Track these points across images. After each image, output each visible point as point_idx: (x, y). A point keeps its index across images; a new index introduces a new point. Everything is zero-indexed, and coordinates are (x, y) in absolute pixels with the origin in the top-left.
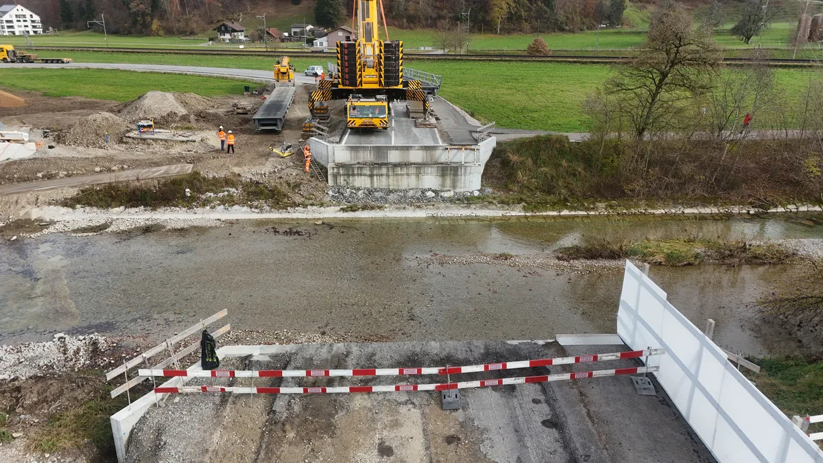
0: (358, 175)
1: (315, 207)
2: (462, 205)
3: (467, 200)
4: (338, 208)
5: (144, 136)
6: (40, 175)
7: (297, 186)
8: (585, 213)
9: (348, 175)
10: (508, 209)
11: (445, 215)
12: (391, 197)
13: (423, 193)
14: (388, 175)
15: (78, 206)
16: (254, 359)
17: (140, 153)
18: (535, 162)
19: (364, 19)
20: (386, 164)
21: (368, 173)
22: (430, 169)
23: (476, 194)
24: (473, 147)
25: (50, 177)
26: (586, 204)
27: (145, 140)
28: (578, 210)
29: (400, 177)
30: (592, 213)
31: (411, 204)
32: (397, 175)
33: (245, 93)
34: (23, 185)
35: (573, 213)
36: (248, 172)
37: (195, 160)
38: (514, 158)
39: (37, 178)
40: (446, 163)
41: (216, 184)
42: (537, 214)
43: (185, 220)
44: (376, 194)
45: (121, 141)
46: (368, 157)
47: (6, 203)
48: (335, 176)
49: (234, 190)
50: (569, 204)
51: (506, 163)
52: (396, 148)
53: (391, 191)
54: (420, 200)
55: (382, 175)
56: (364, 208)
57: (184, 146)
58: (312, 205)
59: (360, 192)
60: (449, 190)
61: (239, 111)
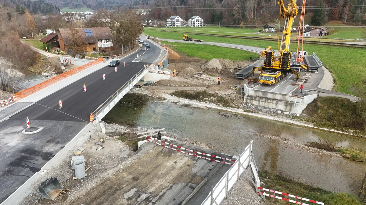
0: (254, 100)
1: (236, 108)
2: (289, 118)
3: (293, 117)
4: (243, 110)
5: (198, 77)
6: (168, 85)
7: (234, 100)
8: (341, 132)
9: (251, 100)
10: (307, 124)
11: (280, 121)
12: (265, 110)
13: (277, 111)
14: (265, 102)
15: (173, 95)
16: (168, 140)
17: (195, 82)
18: (328, 107)
19: (283, 41)
20: (266, 98)
21: (258, 100)
22: (281, 102)
23: (298, 115)
24: (302, 97)
25: (171, 86)
26: (344, 129)
27: (198, 78)
28: (339, 130)
29: (269, 103)
30: (345, 133)
31: (269, 114)
32: (268, 102)
33: (250, 60)
34: (164, 87)
35: (336, 131)
36: (220, 93)
37: (208, 87)
38: (319, 104)
39: (168, 86)
40: (288, 101)
41: (210, 95)
42: (319, 128)
43: (197, 105)
44: (259, 108)
45: (192, 78)
46: (260, 94)
47: (158, 92)
48: (247, 99)
49: (214, 98)
50: (336, 127)
51: (316, 105)
52: (271, 93)
53: (265, 108)
54: (275, 113)
55: (263, 101)
56: (252, 112)
57: (208, 81)
58: (235, 107)
59: (254, 106)
60: (288, 112)
61: (239, 68)
